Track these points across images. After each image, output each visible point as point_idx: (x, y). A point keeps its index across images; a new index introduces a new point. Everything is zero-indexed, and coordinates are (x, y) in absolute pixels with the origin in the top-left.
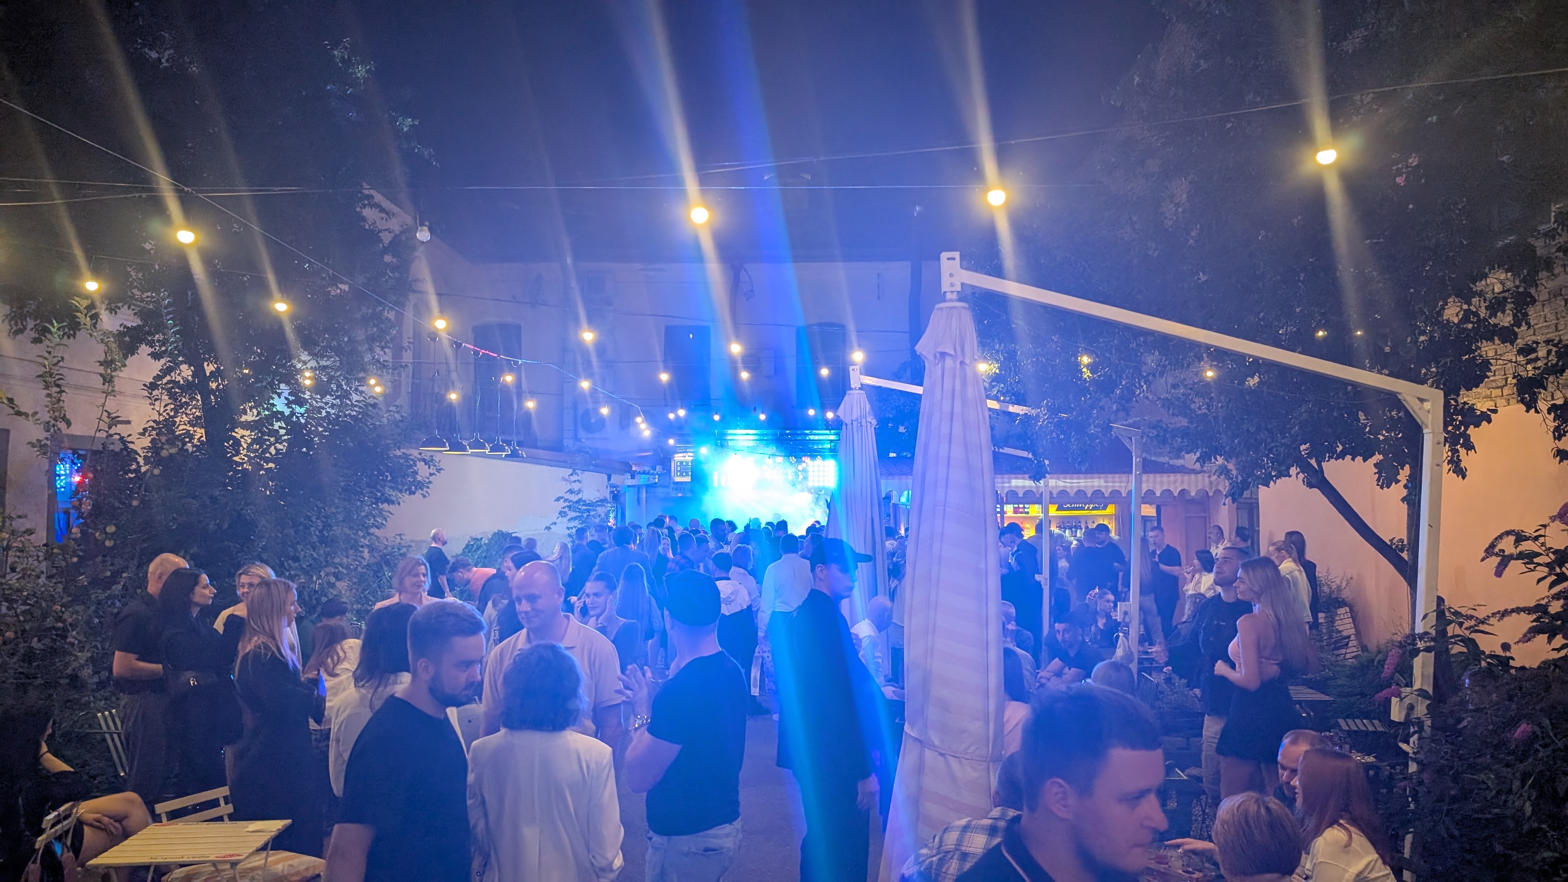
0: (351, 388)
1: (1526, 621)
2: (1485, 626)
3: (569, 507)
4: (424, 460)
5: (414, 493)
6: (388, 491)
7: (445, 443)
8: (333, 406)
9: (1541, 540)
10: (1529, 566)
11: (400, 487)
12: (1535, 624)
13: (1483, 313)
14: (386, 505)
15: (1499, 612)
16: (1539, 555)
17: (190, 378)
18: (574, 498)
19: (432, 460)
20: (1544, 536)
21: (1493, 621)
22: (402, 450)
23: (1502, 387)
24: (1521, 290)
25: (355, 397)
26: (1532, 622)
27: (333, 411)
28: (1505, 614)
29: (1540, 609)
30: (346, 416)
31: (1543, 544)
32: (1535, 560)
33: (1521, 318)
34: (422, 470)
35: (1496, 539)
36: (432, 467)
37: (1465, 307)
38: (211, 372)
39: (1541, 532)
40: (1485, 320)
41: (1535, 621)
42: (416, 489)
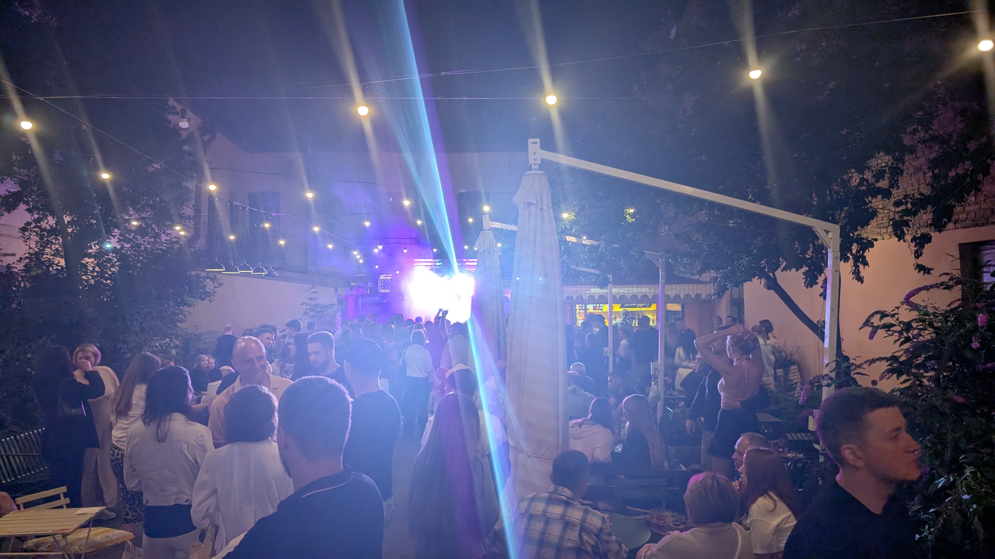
0: (161, 231)
1: (884, 366)
2: (861, 369)
3: (310, 309)
4: (210, 278)
5: (204, 299)
6: (186, 298)
7: (222, 266)
8: (149, 243)
9: (896, 316)
10: (888, 332)
11: (195, 295)
12: (889, 367)
13: (871, 180)
14: (185, 307)
15: (869, 360)
16: (894, 325)
17: (54, 225)
18: (313, 303)
19: (216, 278)
20: (898, 314)
21: (865, 366)
22: (196, 272)
23: (887, 227)
24: (894, 166)
25: (164, 238)
26: (887, 366)
27: (149, 246)
28: (873, 361)
29: (894, 358)
30: (157, 249)
31: (897, 319)
32: (892, 329)
33: (894, 183)
34: (210, 286)
35: (870, 316)
36: (215, 282)
37: (861, 176)
38: (68, 222)
39: (896, 312)
40: (872, 184)
41: (889, 365)
42: (205, 297)
